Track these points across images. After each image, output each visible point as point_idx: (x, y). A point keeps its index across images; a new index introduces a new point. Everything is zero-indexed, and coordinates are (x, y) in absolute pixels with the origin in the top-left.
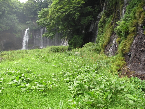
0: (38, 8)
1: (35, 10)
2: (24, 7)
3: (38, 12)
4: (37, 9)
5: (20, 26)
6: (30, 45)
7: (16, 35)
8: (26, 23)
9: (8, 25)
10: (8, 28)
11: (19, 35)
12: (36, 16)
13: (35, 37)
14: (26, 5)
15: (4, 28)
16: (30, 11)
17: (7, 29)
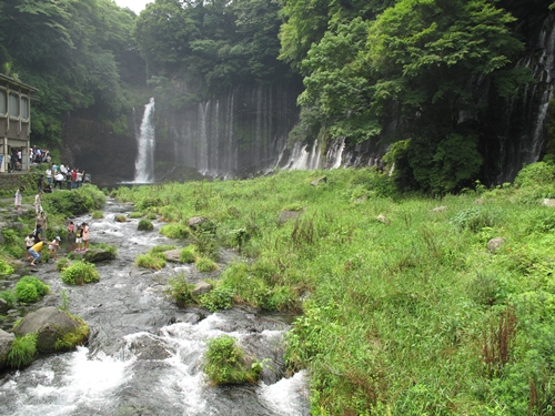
0: (194, 31)
1: (183, 36)
2: (140, 25)
3: (194, 43)
4: (189, 33)
5: (125, 95)
6: (161, 163)
7: (114, 125)
8: (148, 81)
9: (89, 91)
10: (88, 101)
11: (123, 128)
12: (184, 59)
13: (180, 134)
14: (150, 18)
15: (78, 101)
16: (166, 40)
17: (86, 107)
